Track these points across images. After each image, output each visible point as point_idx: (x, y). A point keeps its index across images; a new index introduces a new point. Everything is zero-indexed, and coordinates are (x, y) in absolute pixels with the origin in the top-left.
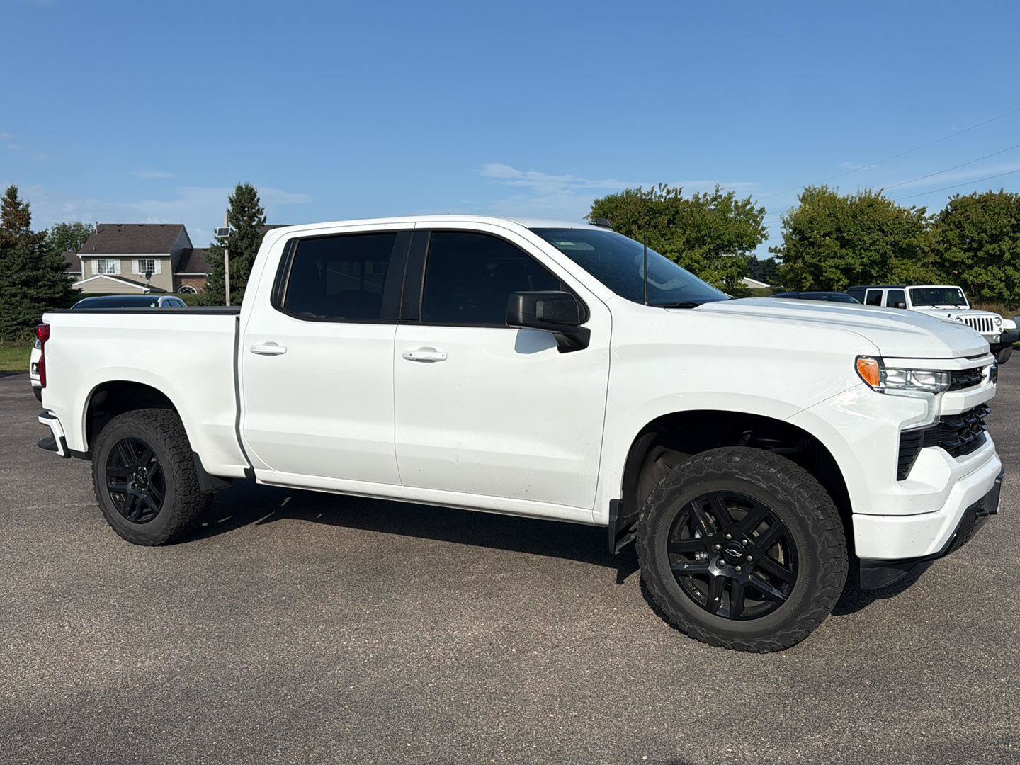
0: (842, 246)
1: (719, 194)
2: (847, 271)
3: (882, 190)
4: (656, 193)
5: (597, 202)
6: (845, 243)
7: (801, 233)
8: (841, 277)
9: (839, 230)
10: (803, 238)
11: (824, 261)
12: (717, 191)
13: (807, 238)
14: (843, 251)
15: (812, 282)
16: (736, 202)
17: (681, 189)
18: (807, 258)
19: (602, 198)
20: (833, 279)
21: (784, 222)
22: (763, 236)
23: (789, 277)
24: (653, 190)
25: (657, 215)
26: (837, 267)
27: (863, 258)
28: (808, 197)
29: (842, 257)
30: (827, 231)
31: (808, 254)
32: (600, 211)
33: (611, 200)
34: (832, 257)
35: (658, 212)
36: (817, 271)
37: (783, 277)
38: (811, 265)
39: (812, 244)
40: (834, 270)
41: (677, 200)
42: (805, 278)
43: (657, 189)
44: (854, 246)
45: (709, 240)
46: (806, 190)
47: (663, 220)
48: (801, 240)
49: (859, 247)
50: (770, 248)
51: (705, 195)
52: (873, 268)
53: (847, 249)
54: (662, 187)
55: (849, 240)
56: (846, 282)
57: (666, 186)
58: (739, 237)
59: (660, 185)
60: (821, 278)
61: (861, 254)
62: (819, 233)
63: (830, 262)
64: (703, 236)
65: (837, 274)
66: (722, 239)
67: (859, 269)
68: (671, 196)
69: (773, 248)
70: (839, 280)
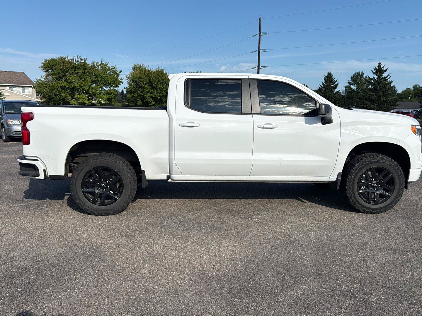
0: (152, 89)
1: (102, 63)
2: (154, 98)
3: (165, 68)
4: (76, 59)
5: (46, 61)
6: (153, 88)
7: (136, 82)
8: (152, 101)
9: (151, 82)
10: (137, 84)
11: (146, 94)
12: (102, 61)
13: (139, 85)
14: (153, 91)
15: (141, 102)
16: (109, 67)
17: (86, 59)
18: (139, 92)
19: (48, 59)
20: (149, 101)
21: (127, 77)
22: (121, 82)
23: (131, 100)
24: (74, 58)
25: (76, 69)
26: (151, 97)
27: (160, 94)
28: (135, 68)
29: (152, 93)
30: (146, 82)
31: (139, 91)
32: (48, 65)
33: (53, 60)
34: (149, 93)
35: (77, 68)
36: (143, 99)
37: (129, 99)
38: (140, 95)
39: (141, 87)
40: (149, 98)
41: (85, 63)
42: (138, 101)
43: (76, 58)
44: (156, 89)
45: (101, 82)
46: (135, 65)
47: (81, 71)
48: (136, 85)
49: (158, 89)
50: (124, 87)
51: (97, 63)
52: (163, 98)
53: (154, 90)
54: (78, 57)
55: (155, 87)
56: (154, 103)
57: (80, 57)
58: (113, 82)
59: (77, 56)
60: (145, 101)
61: (159, 92)
62: (143, 83)
63: (148, 95)
64: (99, 80)
65: (151, 100)
66: (106, 82)
67: (159, 98)
68: (83, 61)
69: (126, 87)
70: (152, 102)
